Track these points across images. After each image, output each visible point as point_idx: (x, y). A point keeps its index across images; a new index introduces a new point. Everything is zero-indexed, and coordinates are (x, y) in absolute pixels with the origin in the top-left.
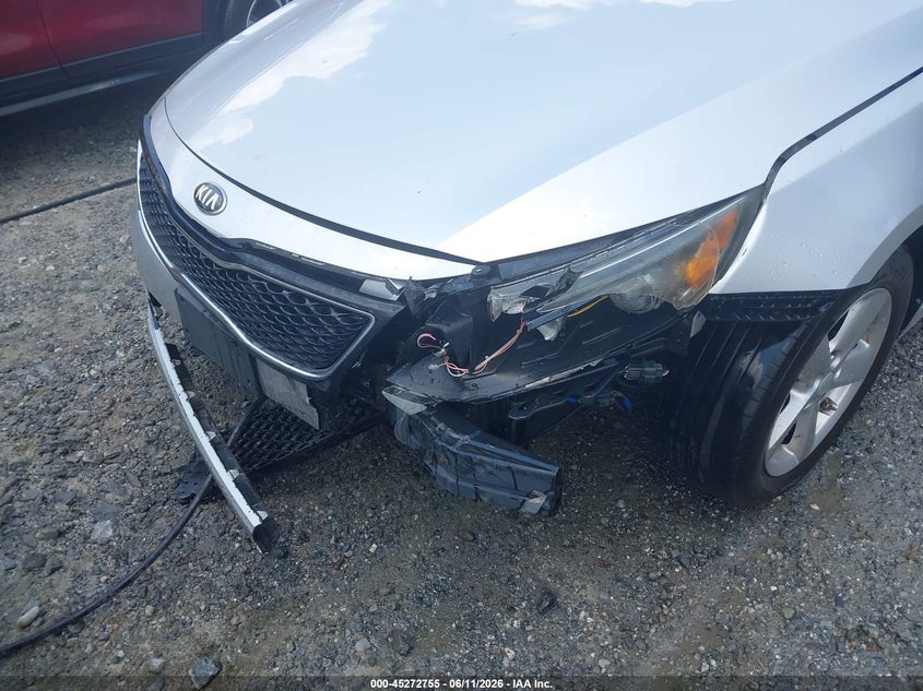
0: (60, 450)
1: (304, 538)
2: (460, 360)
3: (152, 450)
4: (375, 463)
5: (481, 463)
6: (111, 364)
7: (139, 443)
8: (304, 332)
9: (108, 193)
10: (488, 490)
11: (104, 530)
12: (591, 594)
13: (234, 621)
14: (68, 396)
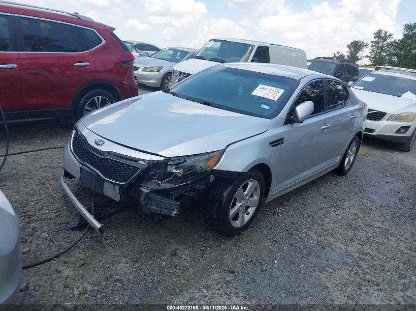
0: (27, 217)
1: (106, 239)
2: (160, 179)
3: (57, 218)
4: (126, 225)
5: (163, 202)
6: (40, 198)
7: (53, 216)
8: (122, 172)
9: (31, 153)
10: (164, 210)
11: (45, 235)
12: (186, 252)
13: (87, 254)
14: (27, 204)
